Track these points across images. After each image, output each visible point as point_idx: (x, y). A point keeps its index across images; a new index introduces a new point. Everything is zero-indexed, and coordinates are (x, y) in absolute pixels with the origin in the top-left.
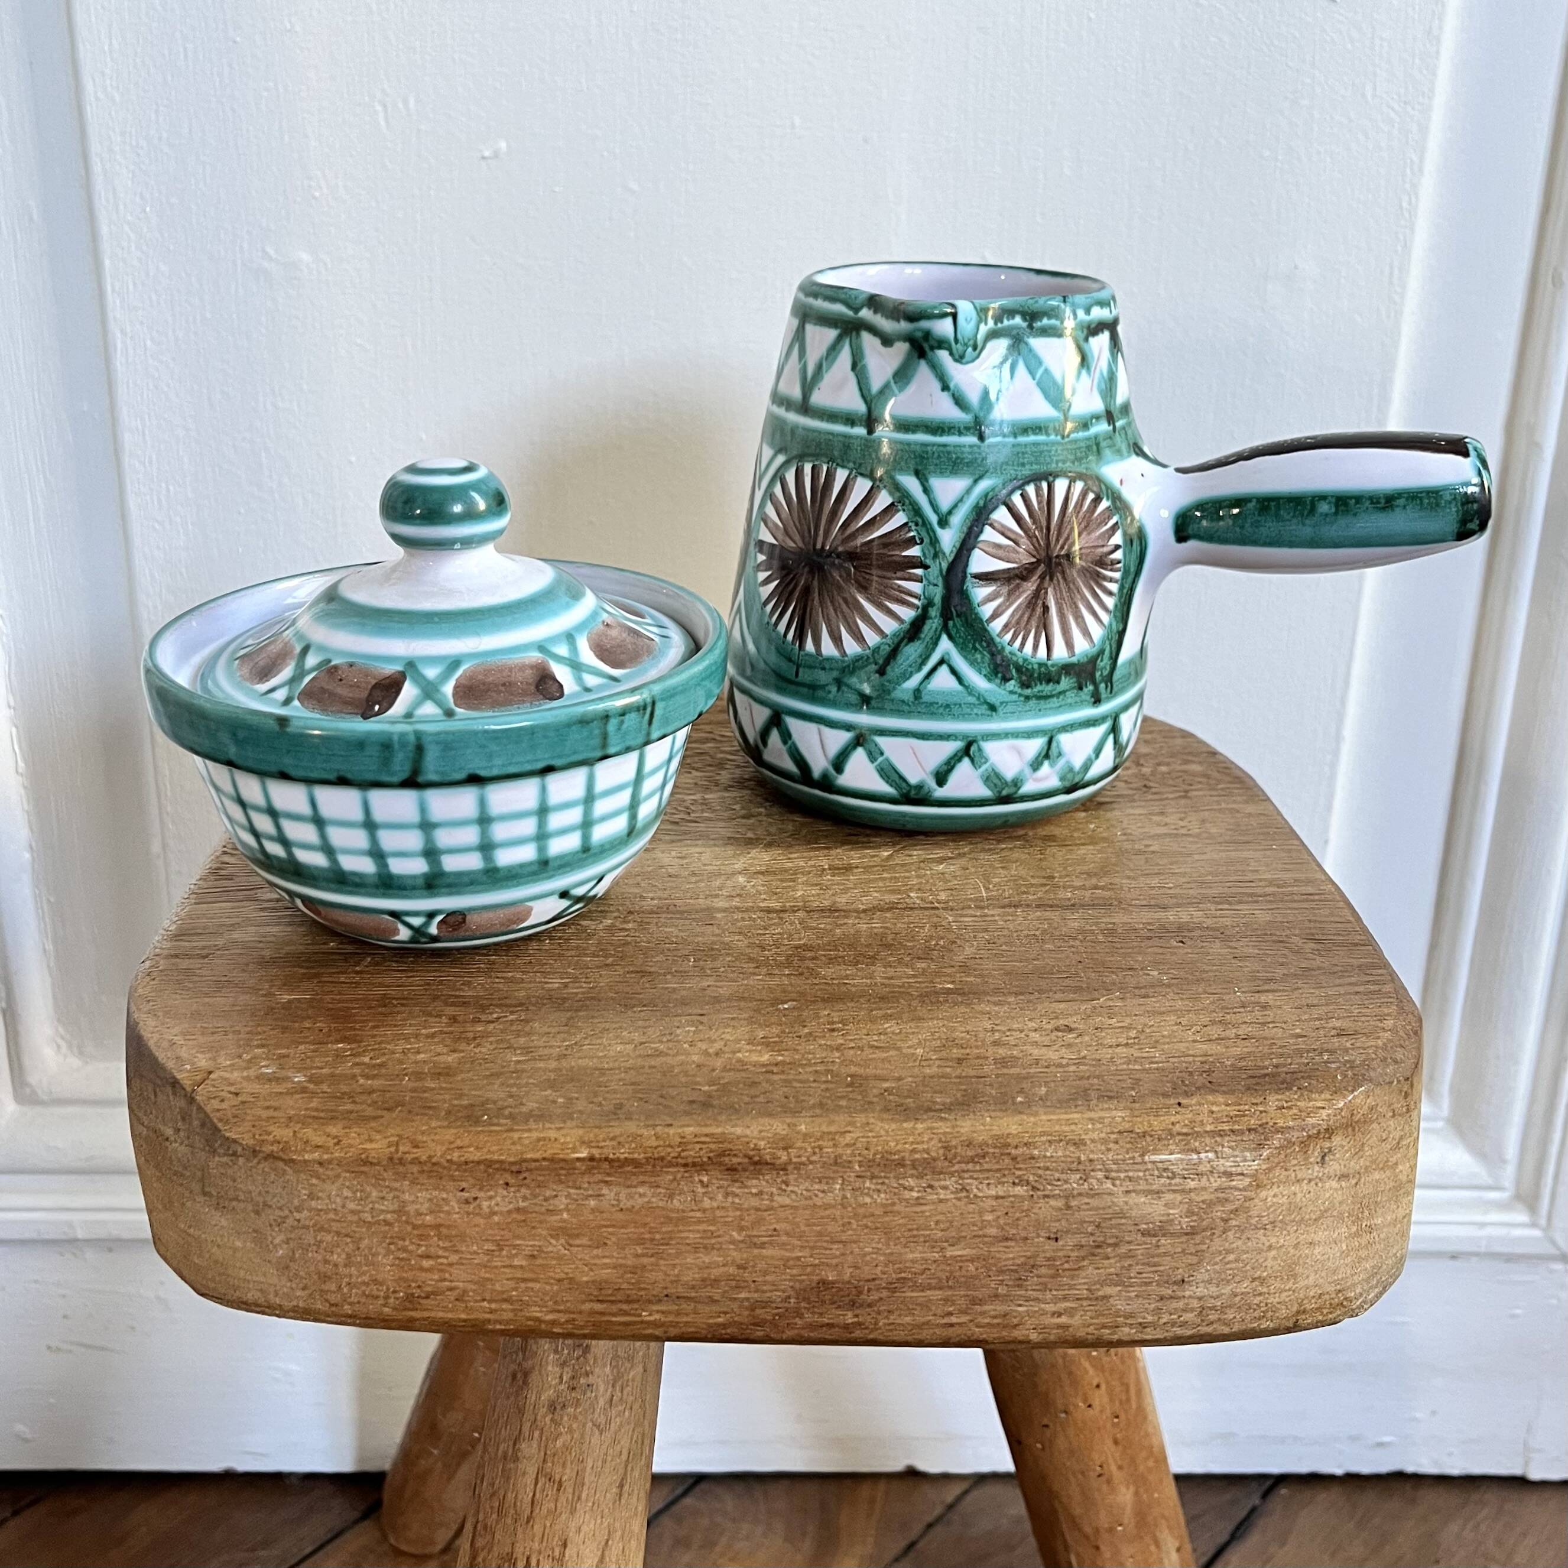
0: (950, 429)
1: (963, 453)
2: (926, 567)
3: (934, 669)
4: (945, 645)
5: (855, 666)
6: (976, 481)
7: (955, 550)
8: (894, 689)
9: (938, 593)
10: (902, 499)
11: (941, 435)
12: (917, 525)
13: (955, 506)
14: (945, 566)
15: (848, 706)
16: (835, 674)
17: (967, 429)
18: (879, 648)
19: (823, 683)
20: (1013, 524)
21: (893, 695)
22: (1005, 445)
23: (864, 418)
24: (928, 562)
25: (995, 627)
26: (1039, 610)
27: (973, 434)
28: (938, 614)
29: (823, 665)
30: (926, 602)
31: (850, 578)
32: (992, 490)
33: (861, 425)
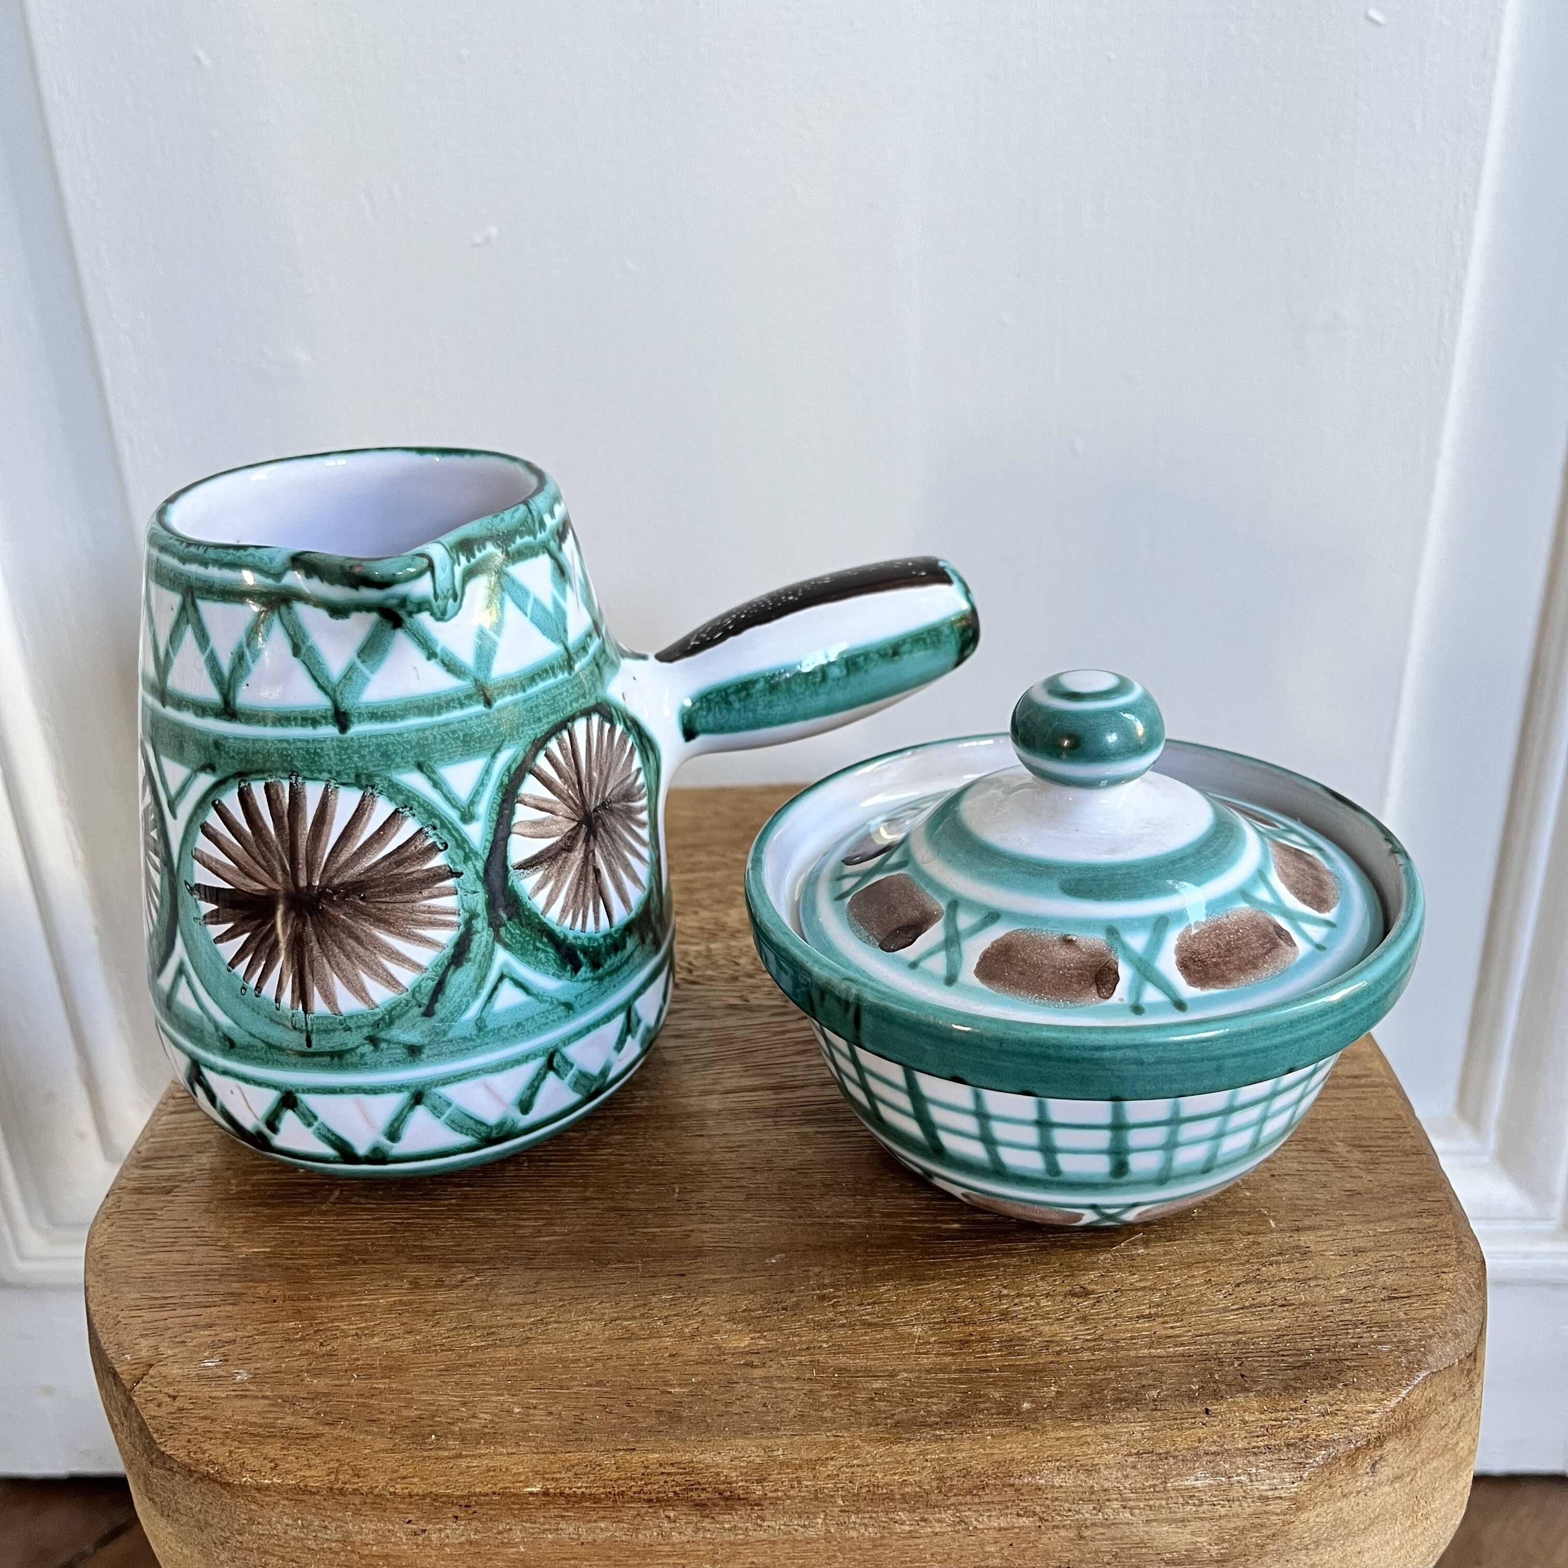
0: (448, 703)
1: (470, 728)
2: (457, 875)
3: (495, 989)
4: (501, 956)
5: (391, 1017)
6: (494, 756)
7: (488, 846)
8: (450, 1027)
9: (479, 901)
10: (405, 802)
11: (439, 713)
12: (434, 828)
13: (476, 794)
14: (480, 866)
15: (396, 1063)
16: (366, 1031)
17: (469, 697)
18: (419, 986)
19: (350, 1046)
20: (544, 793)
21: (450, 1035)
22: (515, 704)
23: (330, 713)
24: (459, 868)
25: (552, 917)
26: (592, 877)
27: (478, 702)
28: (485, 925)
29: (346, 1025)
30: (467, 915)
31: (359, 912)
32: (514, 760)
33: (327, 723)
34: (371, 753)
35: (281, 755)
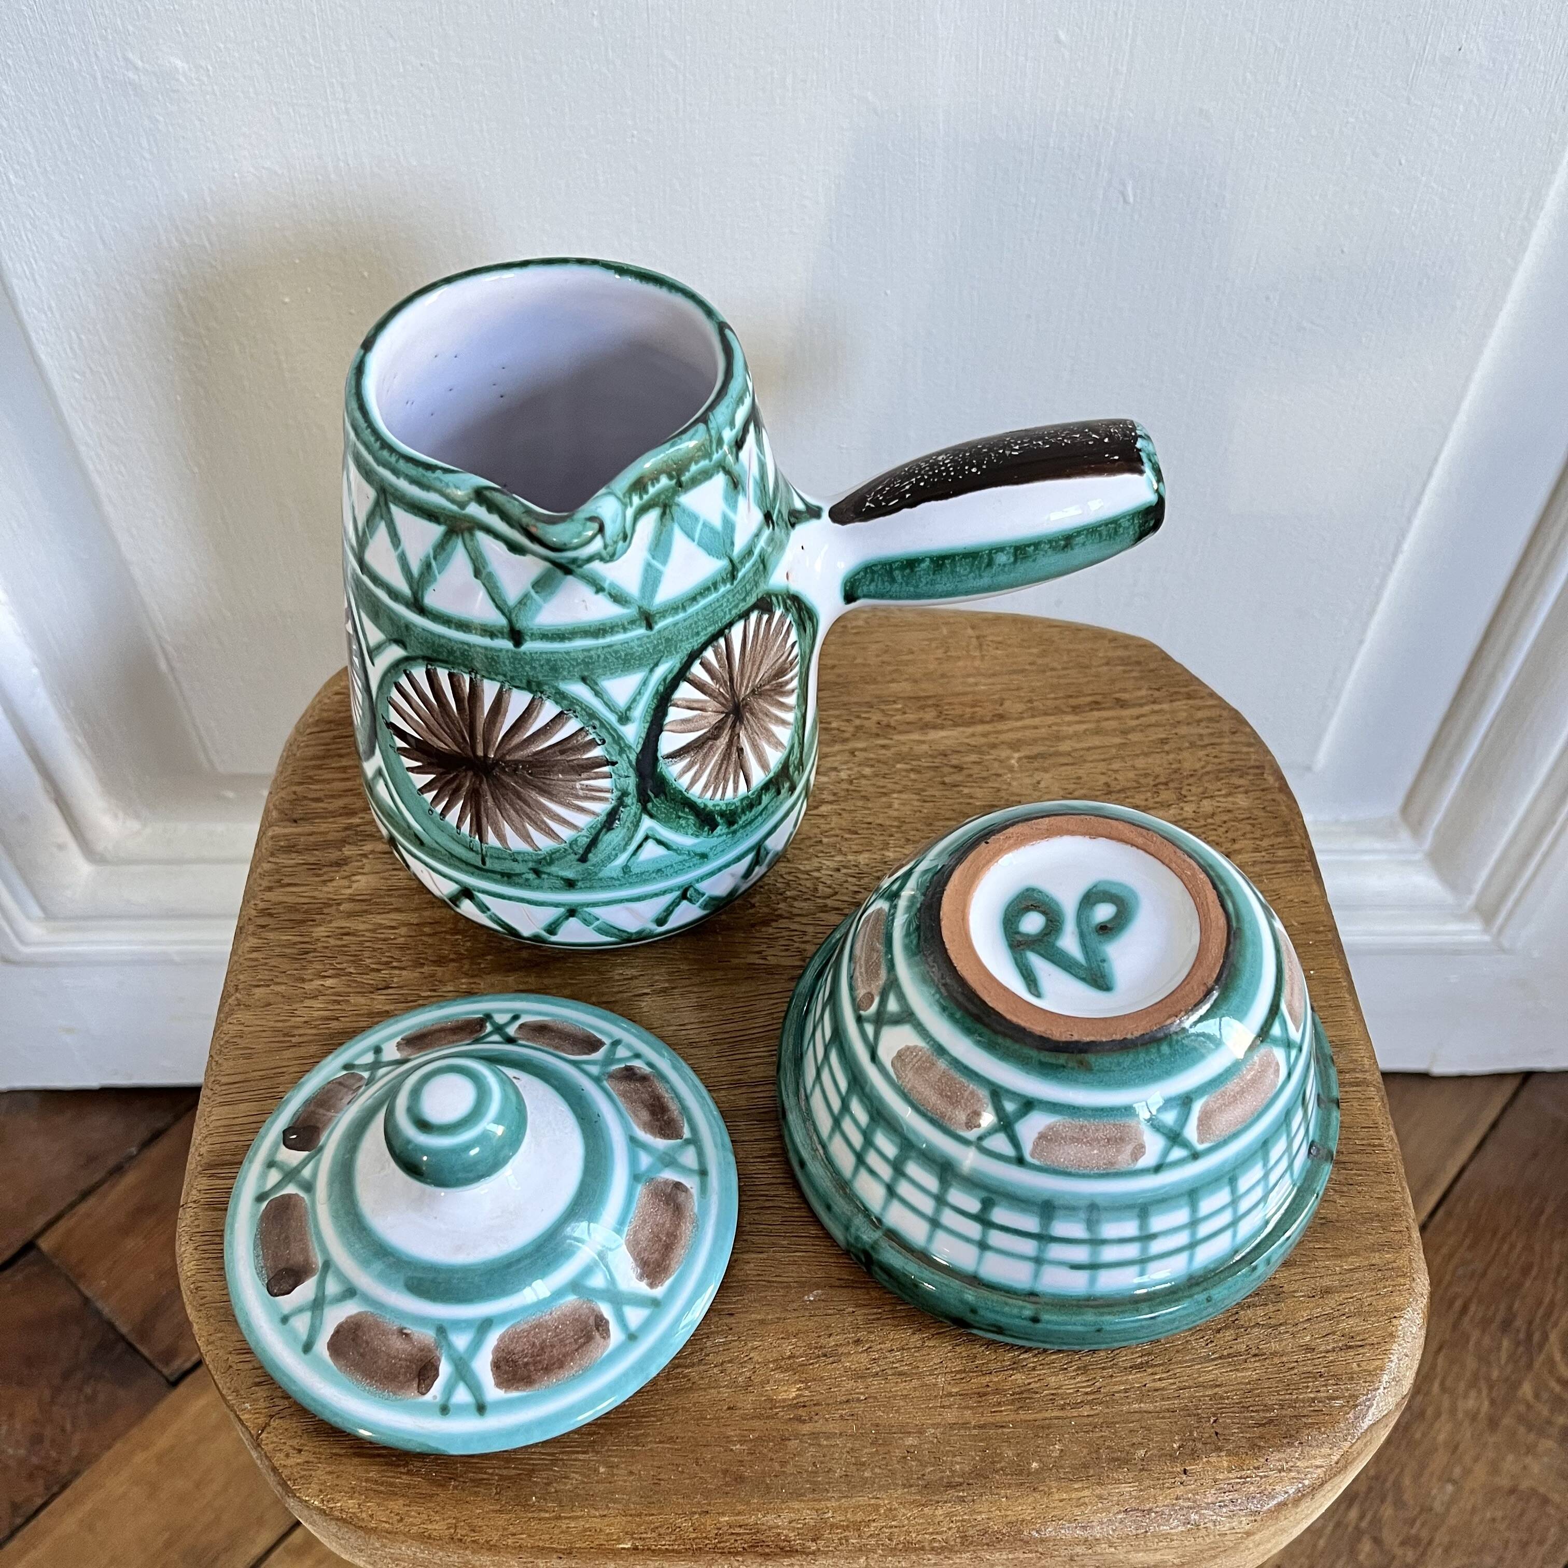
0: (612, 628)
1: (632, 648)
2: (613, 764)
3: (640, 846)
4: (647, 823)
5: (551, 858)
6: (652, 670)
7: (641, 741)
8: (600, 870)
9: (631, 783)
10: (569, 706)
11: (604, 636)
12: (594, 728)
13: (634, 700)
14: (633, 757)
15: (553, 889)
16: (531, 865)
17: (632, 622)
18: (576, 840)
19: (518, 871)
20: (698, 695)
21: (601, 875)
22: (675, 624)
23: (506, 630)
24: (614, 759)
25: (695, 793)
26: (734, 756)
27: (640, 626)
28: (635, 800)
29: (514, 857)
30: (619, 793)
31: (527, 783)
32: (671, 672)
33: (503, 638)
34: (542, 666)
35: (462, 654)
